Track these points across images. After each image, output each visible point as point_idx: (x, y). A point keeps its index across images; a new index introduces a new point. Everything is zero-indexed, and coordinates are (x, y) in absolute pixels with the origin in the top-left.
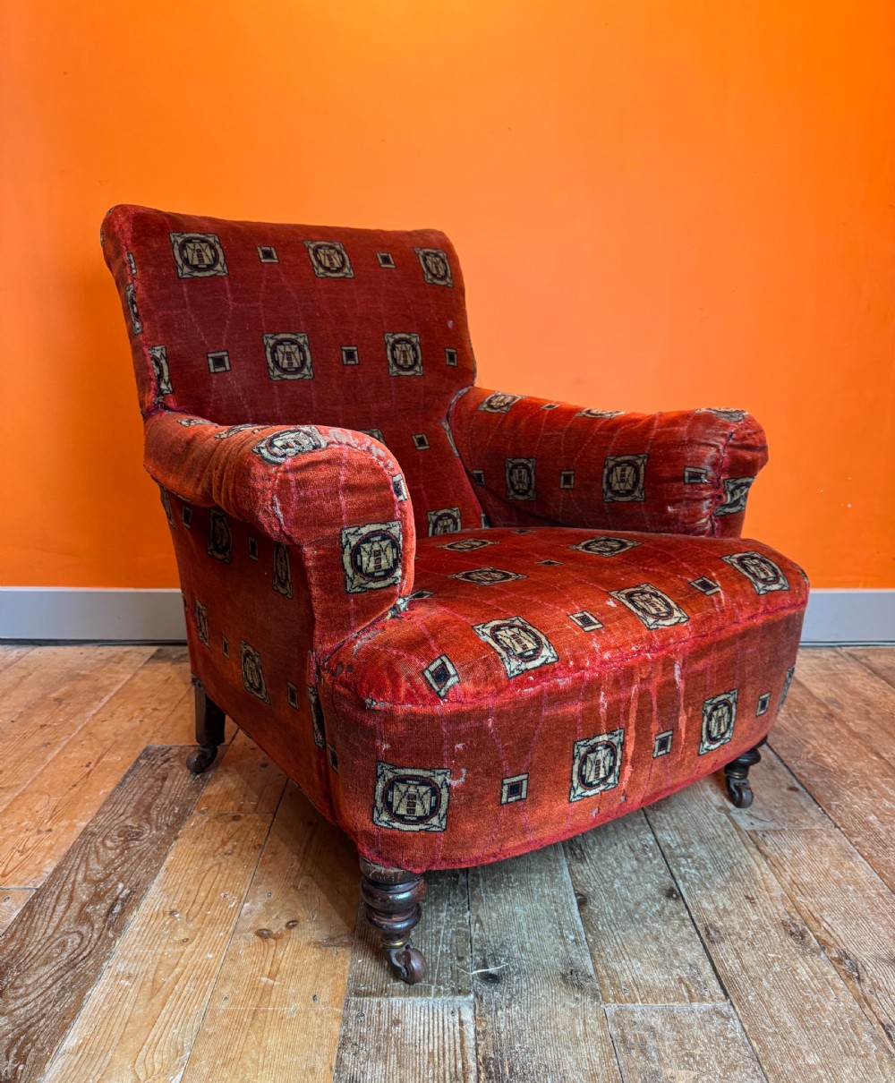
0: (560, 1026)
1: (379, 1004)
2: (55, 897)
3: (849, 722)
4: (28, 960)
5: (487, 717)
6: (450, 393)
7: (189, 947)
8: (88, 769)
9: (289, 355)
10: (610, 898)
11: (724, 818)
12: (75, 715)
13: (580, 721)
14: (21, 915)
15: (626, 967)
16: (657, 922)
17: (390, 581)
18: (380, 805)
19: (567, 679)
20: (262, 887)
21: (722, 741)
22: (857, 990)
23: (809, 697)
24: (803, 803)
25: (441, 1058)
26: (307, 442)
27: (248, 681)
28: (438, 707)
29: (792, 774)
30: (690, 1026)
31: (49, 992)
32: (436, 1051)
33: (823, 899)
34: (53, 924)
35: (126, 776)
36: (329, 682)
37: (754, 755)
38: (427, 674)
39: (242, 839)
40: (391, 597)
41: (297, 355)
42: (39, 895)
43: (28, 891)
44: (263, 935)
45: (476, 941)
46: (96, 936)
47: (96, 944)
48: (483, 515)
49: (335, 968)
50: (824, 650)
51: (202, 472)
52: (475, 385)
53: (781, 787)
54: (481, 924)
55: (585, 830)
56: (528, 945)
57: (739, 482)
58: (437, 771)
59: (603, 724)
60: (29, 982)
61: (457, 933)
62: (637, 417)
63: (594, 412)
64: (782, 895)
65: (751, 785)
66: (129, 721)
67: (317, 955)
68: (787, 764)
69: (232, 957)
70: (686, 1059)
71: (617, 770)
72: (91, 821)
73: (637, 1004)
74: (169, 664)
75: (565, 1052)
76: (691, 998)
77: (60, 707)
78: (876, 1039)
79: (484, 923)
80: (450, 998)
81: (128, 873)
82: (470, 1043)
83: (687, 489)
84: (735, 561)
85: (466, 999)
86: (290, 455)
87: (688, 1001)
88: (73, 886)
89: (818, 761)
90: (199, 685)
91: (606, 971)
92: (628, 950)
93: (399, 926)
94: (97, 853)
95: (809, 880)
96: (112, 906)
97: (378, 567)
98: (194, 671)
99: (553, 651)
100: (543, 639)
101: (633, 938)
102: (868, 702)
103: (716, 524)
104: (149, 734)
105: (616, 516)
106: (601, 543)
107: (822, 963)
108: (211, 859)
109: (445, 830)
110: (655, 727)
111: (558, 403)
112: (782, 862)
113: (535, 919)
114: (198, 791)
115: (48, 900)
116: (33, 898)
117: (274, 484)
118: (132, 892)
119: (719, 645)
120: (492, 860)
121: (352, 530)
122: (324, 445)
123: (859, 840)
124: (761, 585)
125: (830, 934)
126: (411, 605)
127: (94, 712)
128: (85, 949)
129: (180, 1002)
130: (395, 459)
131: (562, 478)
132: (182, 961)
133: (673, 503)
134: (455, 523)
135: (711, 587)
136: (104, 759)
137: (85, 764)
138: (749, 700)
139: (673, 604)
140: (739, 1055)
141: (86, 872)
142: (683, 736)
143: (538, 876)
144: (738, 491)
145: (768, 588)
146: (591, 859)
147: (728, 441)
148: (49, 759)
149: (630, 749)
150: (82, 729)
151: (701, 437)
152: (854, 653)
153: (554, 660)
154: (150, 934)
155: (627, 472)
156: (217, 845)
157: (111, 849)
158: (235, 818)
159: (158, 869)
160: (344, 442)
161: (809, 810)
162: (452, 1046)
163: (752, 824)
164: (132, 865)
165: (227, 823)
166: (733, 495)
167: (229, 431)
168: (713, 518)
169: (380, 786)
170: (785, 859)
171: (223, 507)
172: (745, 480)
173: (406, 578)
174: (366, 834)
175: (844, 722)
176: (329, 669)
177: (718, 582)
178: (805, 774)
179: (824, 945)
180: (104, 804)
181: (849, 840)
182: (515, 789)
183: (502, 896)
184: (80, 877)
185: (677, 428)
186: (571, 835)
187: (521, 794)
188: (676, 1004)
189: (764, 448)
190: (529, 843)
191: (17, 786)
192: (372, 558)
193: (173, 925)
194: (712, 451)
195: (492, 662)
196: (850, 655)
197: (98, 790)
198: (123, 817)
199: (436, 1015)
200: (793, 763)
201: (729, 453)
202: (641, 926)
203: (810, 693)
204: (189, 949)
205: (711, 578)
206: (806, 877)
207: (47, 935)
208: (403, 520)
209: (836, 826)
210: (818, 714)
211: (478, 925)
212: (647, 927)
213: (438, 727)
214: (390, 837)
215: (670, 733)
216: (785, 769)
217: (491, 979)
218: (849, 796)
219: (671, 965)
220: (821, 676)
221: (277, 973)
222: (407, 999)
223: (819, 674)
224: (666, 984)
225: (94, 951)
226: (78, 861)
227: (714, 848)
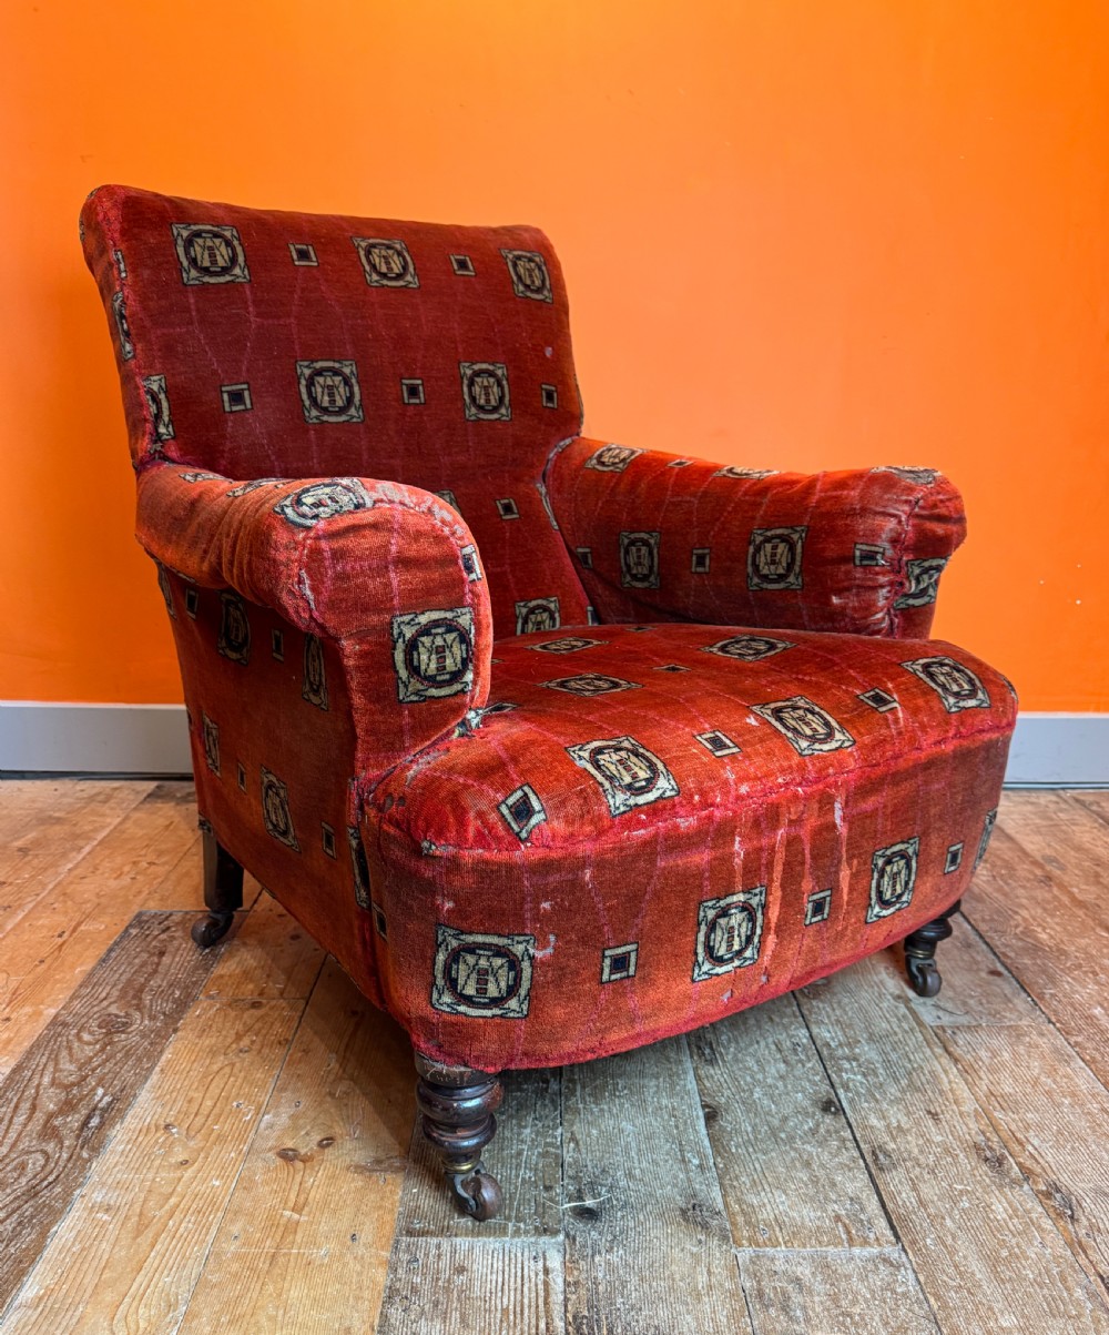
0: (677, 1277)
1: (438, 1246)
2: (12, 1105)
3: (1072, 886)
5: (583, 867)
6: (547, 444)
7: (190, 1171)
8: (60, 940)
9: (331, 390)
10: (748, 1111)
11: (903, 1010)
12: (46, 869)
13: (707, 874)
15: (766, 1201)
16: (810, 1143)
17: (457, 687)
18: (440, 982)
19: (691, 819)
20: (287, 1095)
21: (898, 906)
22: (1070, 1232)
23: (1019, 854)
24: (1008, 991)
25: (519, 1316)
26: (346, 499)
27: (271, 822)
28: (517, 853)
29: (995, 954)
30: (848, 1277)
31: (2, 1228)
32: (511, 1307)
33: (1030, 1115)
34: (9, 1140)
35: (111, 950)
36: (374, 820)
37: (942, 925)
38: (504, 810)
39: (264, 1032)
40: (458, 710)
41: (341, 390)
44: (288, 1156)
45: (570, 1165)
46: (65, 1156)
47: (65, 1167)
48: (590, 608)
49: (382, 1199)
50: (1043, 794)
51: (210, 541)
52: (582, 435)
53: (979, 970)
54: (577, 1144)
55: (714, 1019)
56: (637, 1172)
57: (926, 564)
58: (516, 938)
59: (738, 879)
61: (545, 1155)
62: (794, 478)
63: (738, 470)
64: (976, 1110)
65: (939, 968)
66: (116, 879)
67: (358, 1182)
68: (988, 940)
69: (246, 1184)
70: (841, 1318)
71: (756, 940)
72: (63, 1009)
73: (779, 1249)
74: (172, 804)
75: (682, 1308)
77: (26, 859)
78: (1092, 1296)
79: (581, 1143)
80: (533, 1239)
81: (110, 1075)
82: (557, 1298)
83: (858, 574)
84: (919, 668)
85: (553, 1240)
86: (323, 516)
87: (847, 1245)
88: (37, 1092)
89: (1029, 936)
90: (209, 830)
91: (740, 1206)
92: (770, 1179)
93: (466, 1143)
94: (70, 1049)
95: (1011, 1091)
96: (89, 1117)
97: (441, 669)
98: (203, 811)
99: (672, 782)
100: (660, 766)
101: (776, 1163)
102: (1098, 862)
103: (896, 620)
104: (144, 895)
105: (764, 610)
106: (744, 643)
107: (1024, 1196)
108: (222, 1058)
109: (526, 1016)
110: (807, 884)
111: (690, 459)
112: (976, 1066)
113: (649, 1138)
114: (207, 970)
115: (3, 1109)
117: (301, 555)
118: (115, 1099)
119: (896, 778)
120: (589, 1057)
121: (406, 618)
122: (369, 504)
123: (1079, 1039)
124: (952, 700)
125: (1036, 1160)
126: (485, 720)
127: (70, 866)
128: (51, 1172)
129: (174, 1243)
130: (465, 525)
131: (694, 558)
132: (179, 1189)
133: (839, 593)
134: (552, 618)
135: (884, 702)
136: (82, 927)
137: (56, 934)
138: (934, 851)
139: (834, 724)
140: (911, 1314)
141: (54, 1073)
142: (845, 898)
143: (653, 1083)
144: (925, 577)
145: (962, 704)
146: (723, 1061)
147: (913, 509)
148: (9, 927)
149: (774, 913)
150: (53, 889)
151: (877, 504)
152: (1082, 798)
153: (673, 793)
154: (138, 1154)
155: (779, 551)
156: (229, 1040)
157: (89, 1044)
158: (255, 1005)
159: (150, 1070)
160: (397, 500)
161: (1016, 1001)
162: (533, 1300)
163: (939, 1018)
164: (116, 1064)
165: (243, 1011)
166: (918, 582)
167: (246, 487)
168: (892, 611)
169: (441, 957)
170: (981, 1063)
171: (237, 588)
172: (935, 563)
173: (478, 682)
174: (424, 1021)
175: (1066, 887)
176: (375, 803)
177: (895, 696)
178: (1012, 955)
179: (1028, 1174)
180: (81, 986)
181: (1066, 1040)
182: (620, 963)
183: (606, 1107)
184: (46, 1080)
185: (845, 492)
186: (694, 1025)
187: (628, 971)
188: (831, 1249)
189: (961, 520)
190: (639, 1035)
192: (434, 657)
193: (168, 1142)
194: (892, 523)
195: (589, 795)
196: (1077, 800)
197: (72, 968)
198: (105, 1003)
199: (513, 1261)
200: (997, 941)
201: (913, 526)
202: (788, 1148)
203: (1023, 850)
204: (189, 1173)
205: (887, 691)
206: (1008, 1088)
208: (475, 607)
209: (1050, 1021)
210: (1032, 877)
211: (572, 1145)
212: (795, 1150)
213: (519, 880)
214: (453, 1024)
215: (828, 893)
216: (984, 947)
217: (587, 1214)
218: (1068, 982)
219: (825, 1198)
220: (1038, 827)
221: (304, 1205)
222: (476, 1240)
223: (1035, 824)
224: (819, 1223)
225: (62, 1175)
226: (44, 1060)
227: (888, 1048)
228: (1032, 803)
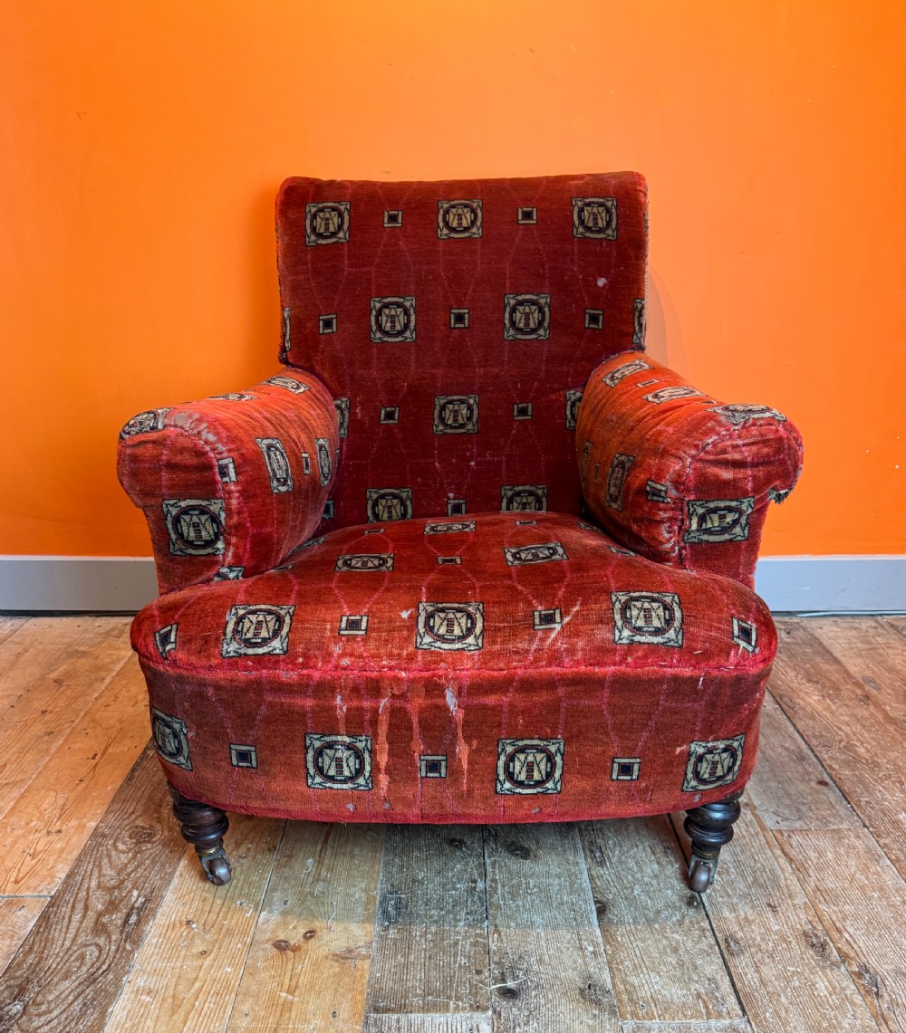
1: (398, 1021)
2: (70, 906)
3: (885, 705)
4: (48, 974)
7: (208, 960)
8: (94, 762)
9: (393, 319)
10: (630, 905)
11: (750, 816)
12: (77, 699)
14: (38, 925)
15: (644, 982)
16: (677, 933)
20: (277, 894)
22: (875, 1006)
23: (845, 676)
24: (832, 799)
29: (823, 766)
31: (72, 1008)
33: (847, 907)
34: (70, 936)
35: (134, 770)
39: (256, 840)
41: (401, 318)
42: (54, 904)
43: (43, 899)
45: (495, 953)
46: (113, 948)
47: (114, 957)
49: (354, 982)
53: (810, 780)
54: (500, 935)
56: (546, 958)
60: (51, 998)
61: (475, 944)
64: (805, 903)
66: (132, 706)
67: (335, 968)
68: (818, 754)
69: (250, 971)
72: (101, 821)
73: (654, 1021)
76: (709, 1015)
77: (60, 690)
79: (502, 933)
80: (469, 1015)
81: (142, 879)
85: (484, 1015)
87: (705, 1017)
88: (88, 894)
89: (850, 751)
91: (624, 986)
92: (647, 963)
94: (109, 856)
95: (833, 886)
96: (129, 916)
101: (652, 949)
107: (841, 976)
112: (807, 866)
115: (64, 909)
116: (48, 907)
118: (147, 900)
123: (887, 841)
125: (851, 945)
127: (96, 695)
128: (104, 963)
129: (201, 1018)
132: (201, 975)
136: (110, 750)
137: (91, 756)
141: (99, 877)
143: (557, 882)
146: (611, 863)
148: (53, 750)
150: (85, 715)
152: (896, 623)
154: (168, 946)
156: (230, 848)
157: (123, 852)
159: (172, 874)
161: (838, 807)
163: (778, 824)
164: (145, 870)
170: (810, 863)
175: (880, 706)
178: (836, 767)
179: (845, 958)
180: (113, 802)
181: (877, 842)
183: (520, 903)
184: (94, 884)
188: (693, 1021)
191: (22, 781)
193: (190, 936)
196: (892, 626)
197: (105, 786)
198: (133, 817)
202: (660, 936)
203: (846, 672)
204: (207, 962)
206: (830, 883)
207: (65, 947)
209: (865, 826)
211: (496, 936)
212: (666, 938)
216: (815, 760)
217: (509, 994)
218: (880, 791)
219: (689, 979)
220: (859, 651)
221: (296, 987)
222: (426, 1015)
223: (857, 648)
224: (684, 1000)
225: (113, 964)
226: (90, 867)
227: (738, 850)
228: (856, 629)
